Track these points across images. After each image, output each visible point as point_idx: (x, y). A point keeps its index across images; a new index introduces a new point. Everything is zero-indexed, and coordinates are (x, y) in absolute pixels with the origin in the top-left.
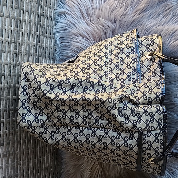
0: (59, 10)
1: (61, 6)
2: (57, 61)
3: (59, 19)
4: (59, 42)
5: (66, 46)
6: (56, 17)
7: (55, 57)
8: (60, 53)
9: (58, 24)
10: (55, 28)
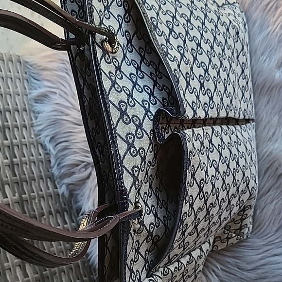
0: (35, 93)
1: (36, 85)
2: (58, 180)
3: (38, 107)
4: (50, 147)
5: (65, 148)
6: (33, 106)
7: (53, 174)
8: (59, 164)
9: (40, 115)
10: (38, 123)
